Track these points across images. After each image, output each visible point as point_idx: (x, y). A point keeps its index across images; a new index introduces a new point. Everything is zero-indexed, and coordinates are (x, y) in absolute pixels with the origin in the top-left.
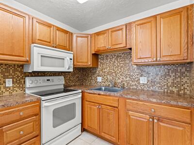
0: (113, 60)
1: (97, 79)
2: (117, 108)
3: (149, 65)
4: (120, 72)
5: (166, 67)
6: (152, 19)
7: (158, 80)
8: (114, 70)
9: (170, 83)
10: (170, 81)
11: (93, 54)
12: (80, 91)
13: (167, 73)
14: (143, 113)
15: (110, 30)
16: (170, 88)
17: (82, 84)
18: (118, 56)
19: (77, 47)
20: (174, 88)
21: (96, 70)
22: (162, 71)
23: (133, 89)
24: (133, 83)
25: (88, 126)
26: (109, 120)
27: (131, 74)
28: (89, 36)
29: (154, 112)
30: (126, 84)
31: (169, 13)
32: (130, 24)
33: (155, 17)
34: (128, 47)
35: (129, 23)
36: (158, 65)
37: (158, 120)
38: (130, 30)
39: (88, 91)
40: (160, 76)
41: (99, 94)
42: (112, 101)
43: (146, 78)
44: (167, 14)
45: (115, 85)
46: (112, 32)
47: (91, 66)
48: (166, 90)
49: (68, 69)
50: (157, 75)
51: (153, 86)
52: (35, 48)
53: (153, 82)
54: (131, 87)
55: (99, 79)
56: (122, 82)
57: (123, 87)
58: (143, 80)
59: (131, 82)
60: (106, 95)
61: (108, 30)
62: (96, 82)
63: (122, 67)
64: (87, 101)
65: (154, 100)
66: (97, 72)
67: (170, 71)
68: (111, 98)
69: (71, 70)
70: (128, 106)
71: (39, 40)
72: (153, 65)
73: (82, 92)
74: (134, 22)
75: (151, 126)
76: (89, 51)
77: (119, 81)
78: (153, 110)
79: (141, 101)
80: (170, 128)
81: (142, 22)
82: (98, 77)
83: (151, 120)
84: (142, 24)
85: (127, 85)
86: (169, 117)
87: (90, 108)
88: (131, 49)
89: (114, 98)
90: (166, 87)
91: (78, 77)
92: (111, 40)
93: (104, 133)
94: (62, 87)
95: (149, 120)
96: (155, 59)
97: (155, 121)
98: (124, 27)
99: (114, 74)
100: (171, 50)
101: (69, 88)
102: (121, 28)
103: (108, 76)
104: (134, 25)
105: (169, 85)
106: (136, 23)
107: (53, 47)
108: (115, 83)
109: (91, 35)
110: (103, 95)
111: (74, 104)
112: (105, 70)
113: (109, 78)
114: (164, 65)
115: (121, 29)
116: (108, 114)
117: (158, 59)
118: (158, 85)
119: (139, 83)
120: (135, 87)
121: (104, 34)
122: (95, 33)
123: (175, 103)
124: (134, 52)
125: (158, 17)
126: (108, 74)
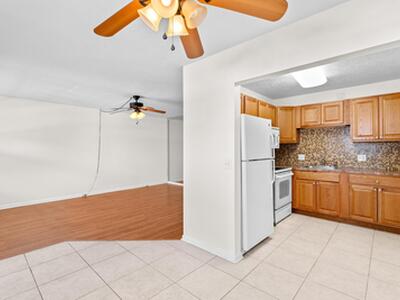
0: (322, 135)
1: (297, 157)
2: (338, 183)
3: (369, 142)
4: (331, 149)
5: (388, 144)
6: (374, 99)
7: (380, 158)
8: (322, 147)
11: (297, 129)
13: (390, 151)
14: (367, 185)
15: (323, 105)
18: (328, 131)
21: (296, 146)
22: (384, 148)
23: (348, 167)
24: (349, 162)
26: (328, 195)
27: (346, 151)
29: (378, 183)
30: (339, 163)
32: (348, 100)
33: (377, 97)
34: (346, 124)
36: (379, 142)
37: (382, 190)
38: (348, 107)
39: (300, 168)
40: (381, 153)
41: (315, 172)
43: (365, 155)
46: (326, 107)
47: (295, 142)
49: (277, 145)
50: (378, 152)
51: (373, 164)
53: (373, 160)
54: (346, 166)
56: (334, 159)
58: (362, 158)
59: (345, 160)
61: (320, 104)
62: (297, 161)
63: (334, 143)
64: (298, 179)
65: (379, 174)
66: (298, 149)
67: (394, 149)
68: (331, 174)
69: (278, 147)
70: (351, 180)
72: (374, 142)
73: (293, 170)
74: (354, 100)
76: (294, 125)
77: (330, 159)
82: (300, 155)
83: (375, 190)
85: (342, 163)
87: (304, 186)
88: (349, 126)
89: (334, 174)
92: (325, 116)
95: (373, 191)
96: (377, 137)
97: (380, 190)
98: (342, 104)
99: (322, 151)
102: (337, 104)
103: (315, 154)
104: (354, 102)
106: (357, 101)
109: (296, 108)
112: (310, 147)
114: (387, 142)
115: (338, 106)
116: (328, 189)
117: (381, 137)
119: (356, 161)
120: (351, 165)
124: (354, 129)
125: (381, 98)
126: (314, 150)
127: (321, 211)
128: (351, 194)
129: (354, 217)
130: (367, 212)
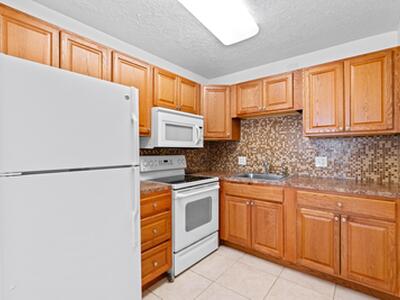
0: (268, 128)
1: (237, 161)
2: (281, 203)
3: (330, 137)
4: (280, 148)
5: (359, 139)
6: (337, 65)
7: (346, 162)
8: (268, 145)
9: (367, 167)
10: (367, 162)
11: (233, 119)
12: (217, 179)
13: (362, 151)
14: (324, 210)
15: (265, 81)
16: (367, 174)
17: (210, 170)
18: (276, 122)
19: (207, 107)
20: (373, 174)
21: (236, 145)
22: (353, 147)
23: (302, 176)
24: (304, 167)
25: (230, 235)
26: (267, 223)
27: (300, 151)
28: (228, 89)
29: (342, 207)
30: (290, 169)
31: (364, 58)
32: (300, 71)
33: (342, 62)
34: (297, 108)
35: (298, 70)
36: (345, 137)
37: (348, 219)
38: (300, 81)
39: (230, 179)
40: (349, 154)
41: (249, 184)
42: (272, 194)
43: (326, 158)
44: (360, 60)
45: (271, 170)
46: (268, 83)
47: (230, 138)
48: (359, 178)
49: (198, 143)
50: (345, 153)
51: (337, 171)
52: (160, 113)
53: (337, 166)
54: (300, 174)
55: (242, 161)
56: (283, 164)
57: (285, 174)
58: (321, 162)
59: (299, 165)
60: (263, 185)
61: (261, 80)
62: (237, 165)
63: (283, 140)
64: (227, 194)
65: (342, 190)
66: (239, 148)
67: (367, 148)
68: (271, 188)
69: (201, 145)
70: (299, 200)
71: (161, 100)
72: (337, 137)
73: (220, 181)
74: (307, 69)
75: (337, 228)
76: (228, 113)
77: (279, 163)
78: (340, 204)
79: (321, 192)
80: (366, 229)
81: (319, 70)
82: (240, 158)
83: (336, 219)
84: (320, 73)
85: (293, 169)
86: (365, 213)
87: (235, 206)
88: (301, 111)
89: (276, 188)
90: (359, 172)
91: (203, 157)
92: (268, 97)
93: (259, 244)
94: (183, 173)
95: (333, 220)
96: (341, 128)
97: (344, 220)
98: (290, 77)
99: (268, 152)
100: (367, 114)
101: (196, 175)
102: (284, 77)
103: (259, 156)
104: (307, 73)
105: (364, 169)
106: (311, 71)
107: (177, 109)
108: (271, 168)
109: (230, 87)
110: (257, 184)
111: (209, 200)
112: (253, 145)
113: (259, 158)
114: (356, 137)
115: (285, 80)
116: (267, 213)
117: (347, 128)
118: (347, 169)
119: (314, 167)
120: (306, 173)
121: (254, 86)
122: (237, 85)
123: (373, 193)
124: (307, 116)
125: (347, 64)
126: (258, 151)
127: (257, 247)
128: (300, 223)
129: (305, 262)
130: (325, 256)
